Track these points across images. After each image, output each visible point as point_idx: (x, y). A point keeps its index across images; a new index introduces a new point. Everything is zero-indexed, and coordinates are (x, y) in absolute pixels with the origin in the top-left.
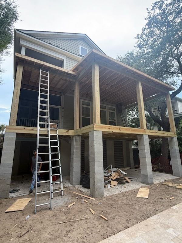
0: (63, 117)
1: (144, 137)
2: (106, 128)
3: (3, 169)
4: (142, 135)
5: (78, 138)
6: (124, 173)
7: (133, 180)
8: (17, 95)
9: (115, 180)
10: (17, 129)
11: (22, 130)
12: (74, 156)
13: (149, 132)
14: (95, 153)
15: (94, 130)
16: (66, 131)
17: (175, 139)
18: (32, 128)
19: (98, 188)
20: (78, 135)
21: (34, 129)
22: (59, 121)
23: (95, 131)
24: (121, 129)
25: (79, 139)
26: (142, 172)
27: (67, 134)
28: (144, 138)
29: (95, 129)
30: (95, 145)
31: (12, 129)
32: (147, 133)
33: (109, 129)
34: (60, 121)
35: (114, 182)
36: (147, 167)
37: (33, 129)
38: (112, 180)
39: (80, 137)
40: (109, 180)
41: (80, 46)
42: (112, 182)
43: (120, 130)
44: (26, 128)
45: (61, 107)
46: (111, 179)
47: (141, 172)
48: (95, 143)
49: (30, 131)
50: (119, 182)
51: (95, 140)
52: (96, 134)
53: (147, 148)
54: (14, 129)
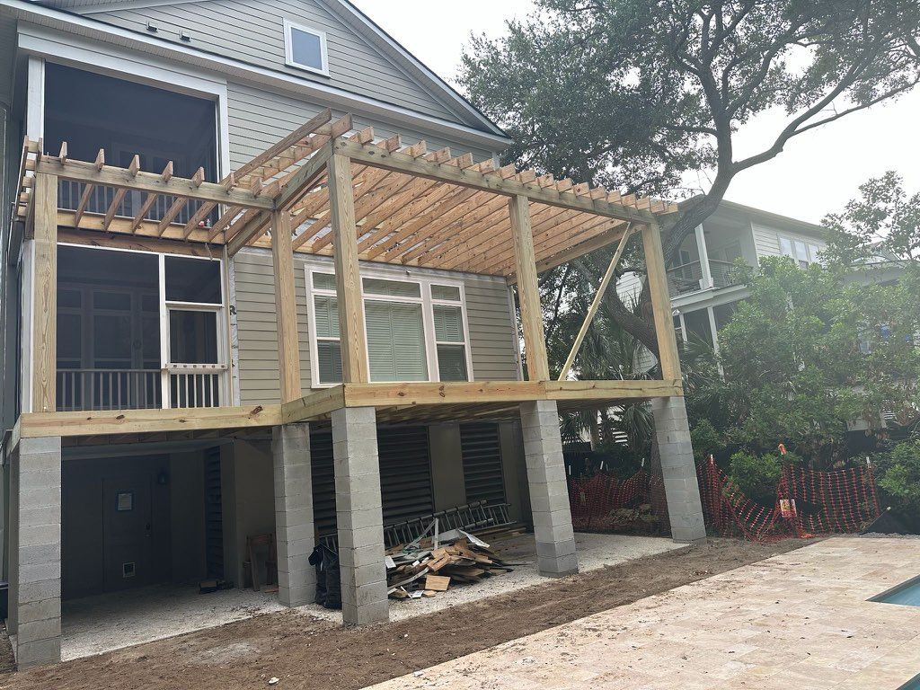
0: (234, 347)
1: (539, 410)
2: (388, 396)
3: (29, 566)
4: (533, 404)
5: (300, 431)
6: (479, 543)
7: (512, 568)
8: (46, 296)
9: (442, 572)
10: (62, 424)
11: (80, 424)
12: (287, 500)
13: (561, 389)
14: (351, 484)
15: (345, 405)
16: (248, 413)
17: (678, 406)
18: (117, 413)
19: (365, 596)
20: (298, 423)
21: (127, 417)
22: (218, 366)
23: (347, 410)
24: (445, 391)
25: (303, 435)
26: (540, 535)
27: (253, 423)
28: (540, 415)
29: (349, 403)
30: (351, 456)
31: (43, 424)
32: (552, 396)
33: (402, 395)
34: (225, 365)
35: (438, 578)
36: (553, 514)
37: (122, 416)
38: (431, 572)
39: (307, 427)
40: (420, 574)
41: (288, 25)
42: (430, 579)
43: (443, 395)
44: (94, 414)
45: (223, 305)
46: (426, 570)
47: (537, 537)
48: (350, 449)
49: (111, 425)
50: (456, 578)
51: (349, 438)
52: (351, 418)
53: (553, 449)
54: (50, 424)
